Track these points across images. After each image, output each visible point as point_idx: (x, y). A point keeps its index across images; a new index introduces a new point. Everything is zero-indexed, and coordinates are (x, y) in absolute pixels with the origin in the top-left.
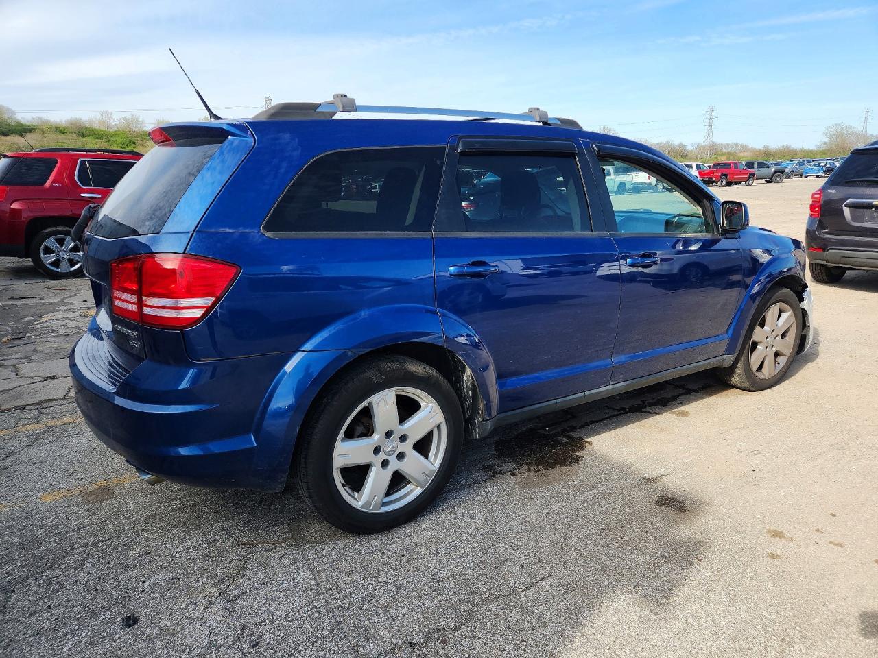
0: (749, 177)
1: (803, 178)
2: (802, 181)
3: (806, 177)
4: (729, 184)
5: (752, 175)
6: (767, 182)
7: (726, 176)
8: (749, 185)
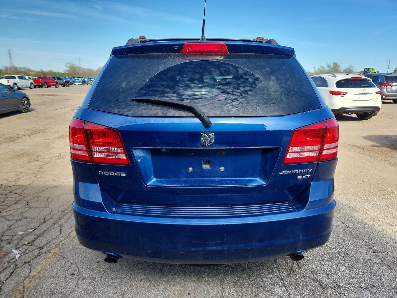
0: (56, 84)
1: (74, 85)
2: (73, 86)
3: (75, 84)
4: (48, 87)
5: (57, 83)
6: (63, 86)
7: (46, 83)
8: (57, 87)
